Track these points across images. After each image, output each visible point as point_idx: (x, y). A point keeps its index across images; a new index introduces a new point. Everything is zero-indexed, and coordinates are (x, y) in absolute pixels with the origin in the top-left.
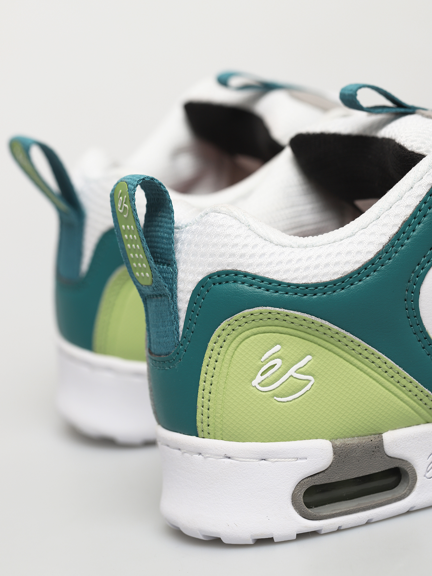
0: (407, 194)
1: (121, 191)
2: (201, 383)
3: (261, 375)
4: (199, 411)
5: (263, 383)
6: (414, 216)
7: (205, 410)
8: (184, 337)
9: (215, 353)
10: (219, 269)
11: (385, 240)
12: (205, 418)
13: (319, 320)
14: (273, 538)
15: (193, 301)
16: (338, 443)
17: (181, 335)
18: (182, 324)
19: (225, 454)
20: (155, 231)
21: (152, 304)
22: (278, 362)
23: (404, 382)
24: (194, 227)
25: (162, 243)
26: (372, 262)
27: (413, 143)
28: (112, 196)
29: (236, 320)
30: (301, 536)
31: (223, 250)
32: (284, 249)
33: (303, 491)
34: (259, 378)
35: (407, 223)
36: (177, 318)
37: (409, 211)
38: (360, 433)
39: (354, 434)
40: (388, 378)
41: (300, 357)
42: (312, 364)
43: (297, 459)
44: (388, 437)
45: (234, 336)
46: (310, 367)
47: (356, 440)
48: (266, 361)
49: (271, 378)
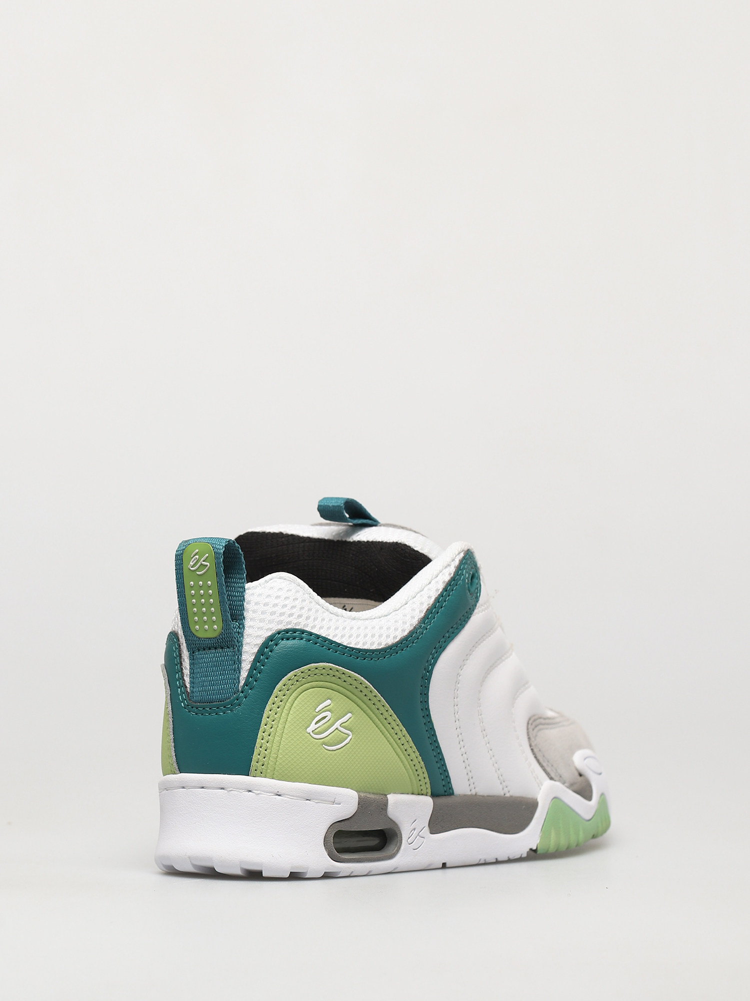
1: (197, 550)
2: (263, 726)
3: (315, 724)
4: (257, 751)
5: (316, 731)
6: (434, 606)
8: (246, 684)
10: (288, 627)
12: (260, 757)
14: (304, 873)
15: (260, 654)
16: (362, 795)
17: (243, 684)
18: (244, 674)
19: (278, 792)
22: (328, 714)
26: (406, 638)
29: (302, 672)
30: (327, 876)
33: (334, 833)
34: (313, 726)
36: (238, 670)
37: (431, 601)
41: (344, 713)
42: (352, 721)
43: (333, 803)
44: (392, 798)
45: (297, 686)
46: (350, 723)
47: (372, 796)
48: (320, 712)
49: (322, 727)
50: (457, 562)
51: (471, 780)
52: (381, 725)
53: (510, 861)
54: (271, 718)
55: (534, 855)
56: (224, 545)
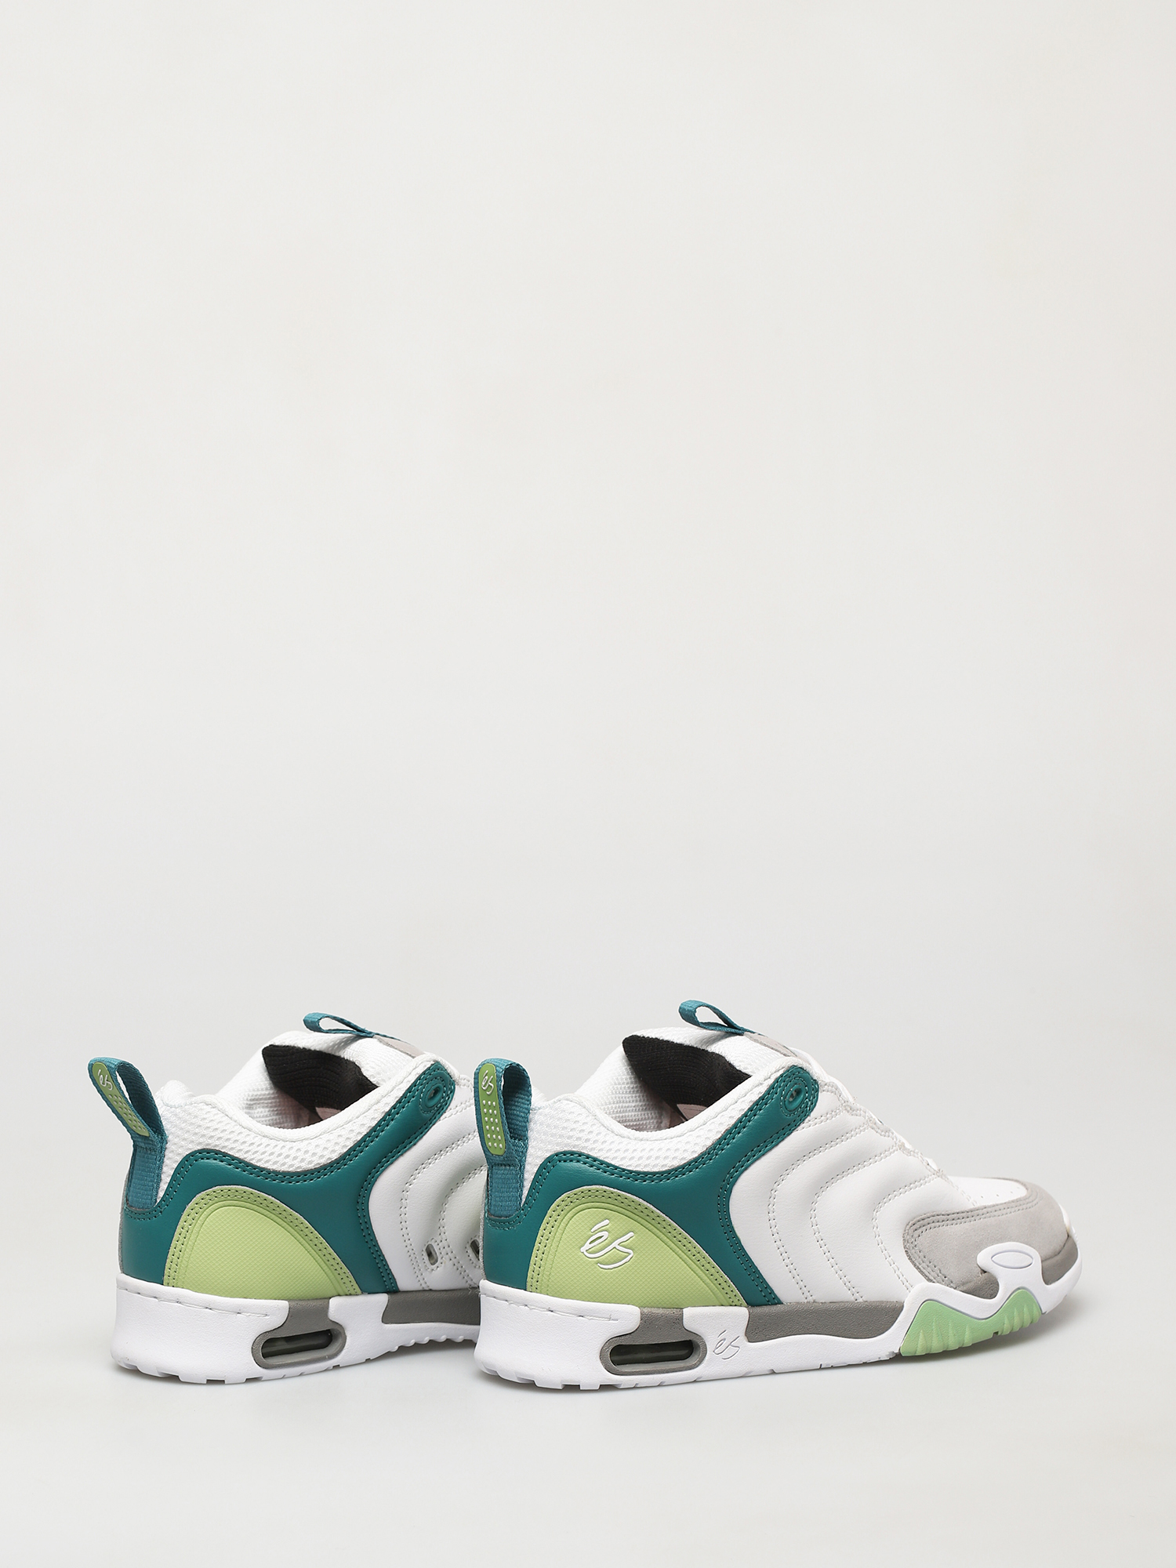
0: (732, 1107)
1: (487, 1072)
2: (537, 1244)
3: (590, 1244)
4: (531, 1268)
5: (590, 1250)
6: (735, 1126)
7: (537, 1268)
8: (526, 1203)
9: (552, 1220)
10: (566, 1149)
11: (709, 1143)
12: (535, 1275)
13: (645, 1203)
14: (579, 1386)
15: (539, 1173)
16: (646, 1310)
17: (523, 1202)
18: (525, 1192)
19: (550, 1308)
20: (511, 1110)
21: (500, 1171)
22: (605, 1234)
23: (708, 1266)
24: (547, 1111)
25: (517, 1120)
26: (695, 1160)
27: (740, 1064)
28: (477, 1075)
29: (575, 1194)
30: (605, 1388)
31: (571, 1134)
32: (623, 1139)
33: (611, 1348)
34: (587, 1246)
35: (729, 1132)
36: (522, 1187)
37: (733, 1122)
38: (665, 1306)
39: (659, 1306)
40: (695, 1261)
41: (624, 1232)
42: (633, 1240)
43: (610, 1319)
44: (688, 1312)
45: (571, 1207)
46: (631, 1242)
47: (661, 1311)
48: (595, 1232)
49: (597, 1247)
50: (771, 1081)
51: (804, 1288)
52: (670, 1242)
53: (865, 1364)
54: (545, 1237)
55: (898, 1358)
56: (504, 1067)
